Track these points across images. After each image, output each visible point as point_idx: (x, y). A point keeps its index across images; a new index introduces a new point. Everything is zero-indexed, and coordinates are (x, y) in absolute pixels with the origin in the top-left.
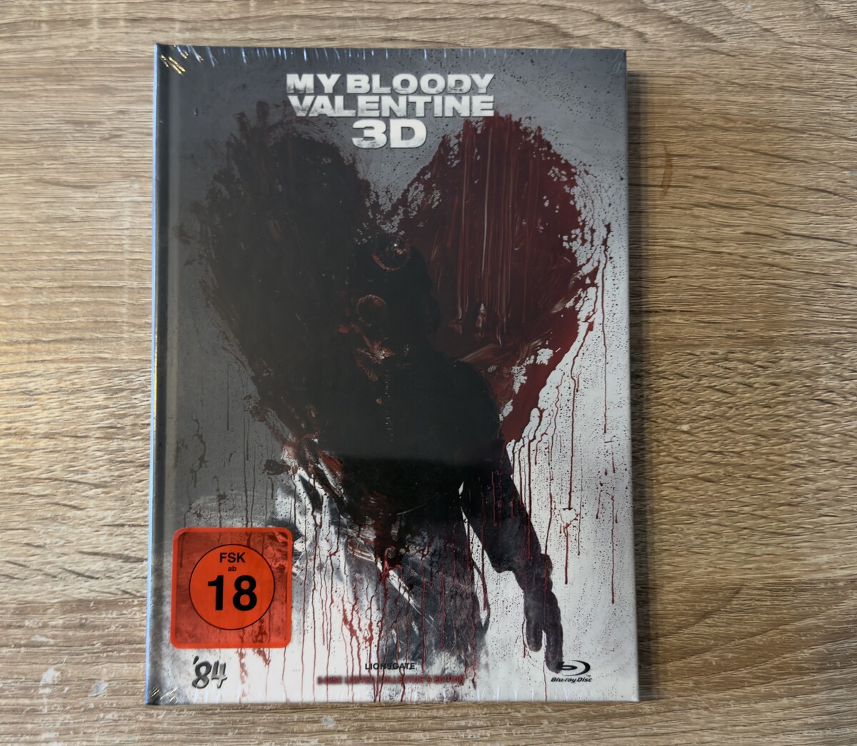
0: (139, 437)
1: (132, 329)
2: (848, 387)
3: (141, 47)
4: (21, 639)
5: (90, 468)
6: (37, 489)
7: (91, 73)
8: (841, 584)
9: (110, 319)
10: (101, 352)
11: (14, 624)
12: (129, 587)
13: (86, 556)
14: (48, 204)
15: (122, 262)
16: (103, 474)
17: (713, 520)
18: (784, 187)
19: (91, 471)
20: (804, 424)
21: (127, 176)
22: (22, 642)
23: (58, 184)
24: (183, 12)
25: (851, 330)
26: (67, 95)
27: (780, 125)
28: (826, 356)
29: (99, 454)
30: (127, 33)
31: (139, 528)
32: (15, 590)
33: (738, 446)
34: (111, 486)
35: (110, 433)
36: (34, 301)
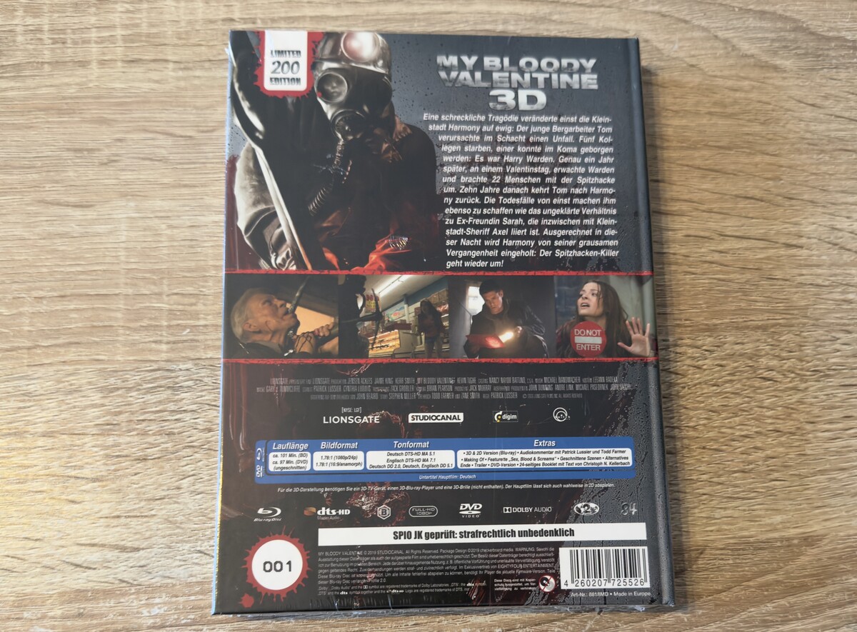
0: (135, 433)
1: (128, 332)
2: (786, 366)
3: (137, 84)
5: (87, 463)
6: (36, 485)
7: (90, 107)
8: (795, 541)
9: (106, 324)
10: (98, 354)
11: (13, 616)
12: (126, 576)
13: (83, 547)
14: (49, 222)
15: (117, 272)
16: (100, 468)
18: (716, 196)
19: (88, 466)
20: (751, 400)
21: (124, 195)
23: (59, 204)
24: (174, 53)
25: (784, 316)
26: (68, 126)
27: (710, 143)
28: (765, 340)
29: (95, 449)
30: (124, 72)
31: (135, 519)
32: (15, 583)
33: (692, 421)
34: (107, 480)
35: (107, 428)
36: (35, 310)
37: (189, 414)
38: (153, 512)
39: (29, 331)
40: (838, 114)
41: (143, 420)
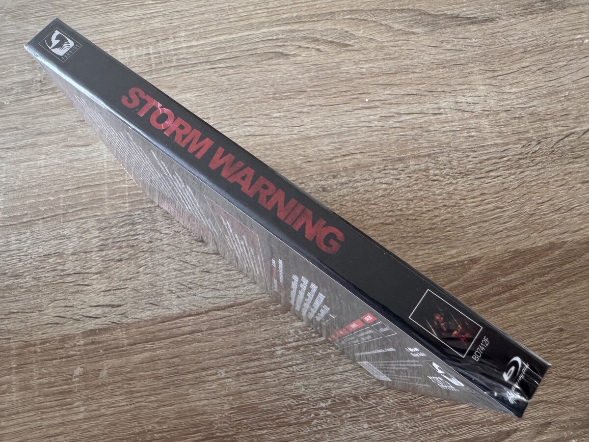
0: (116, 248)
1: (110, 200)
2: (444, 173)
4: (63, 354)
8: (466, 262)
9: (99, 198)
10: (96, 213)
11: (59, 347)
12: (115, 320)
13: (93, 308)
14: (70, 155)
15: (104, 173)
16: (100, 267)
17: (396, 242)
19: (94, 267)
20: (428, 192)
22: (64, 356)
23: (75, 146)
25: (439, 148)
28: (431, 161)
29: (97, 258)
31: (118, 291)
32: (59, 330)
33: (399, 207)
34: (104, 272)
35: (102, 248)
36: (65, 195)
37: (141, 236)
38: (126, 286)
39: (63, 206)
40: (449, 48)
41: (119, 241)
